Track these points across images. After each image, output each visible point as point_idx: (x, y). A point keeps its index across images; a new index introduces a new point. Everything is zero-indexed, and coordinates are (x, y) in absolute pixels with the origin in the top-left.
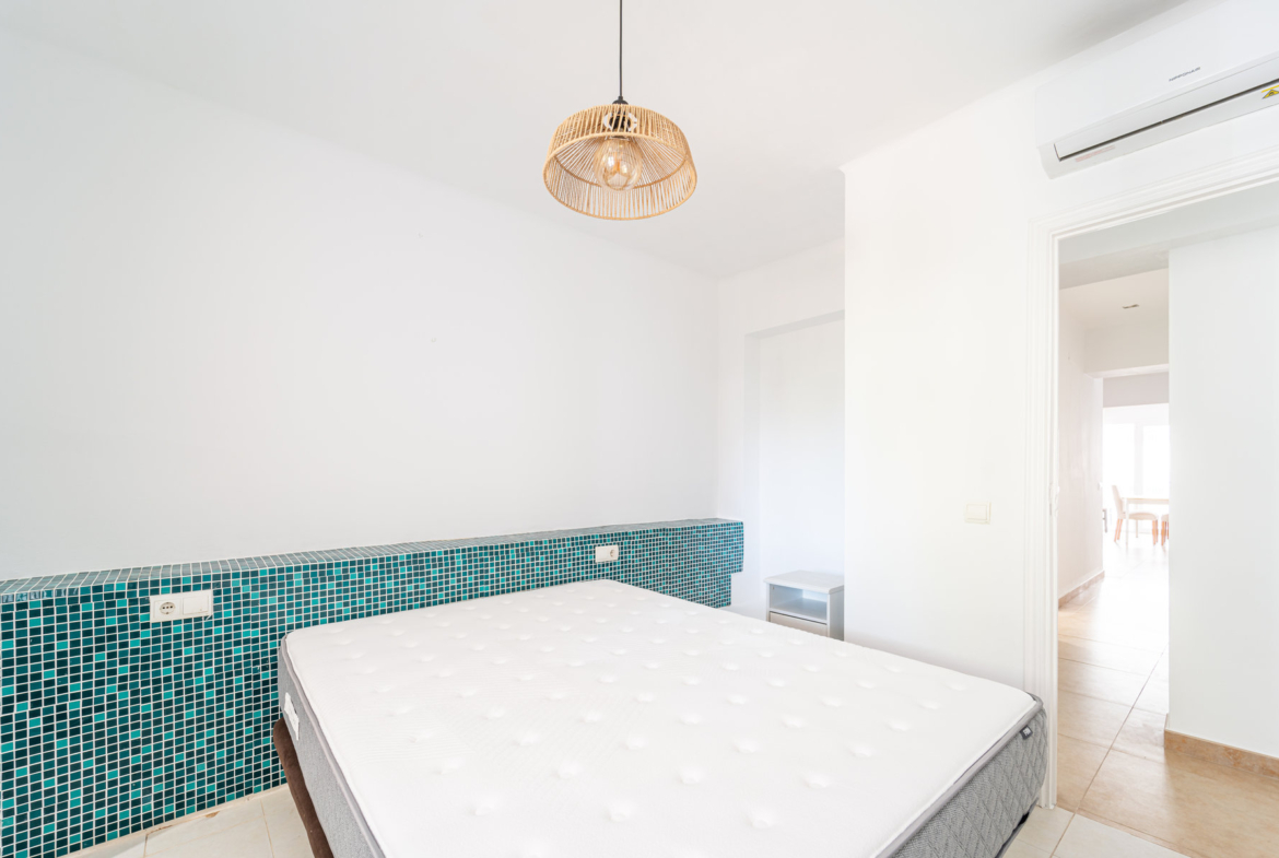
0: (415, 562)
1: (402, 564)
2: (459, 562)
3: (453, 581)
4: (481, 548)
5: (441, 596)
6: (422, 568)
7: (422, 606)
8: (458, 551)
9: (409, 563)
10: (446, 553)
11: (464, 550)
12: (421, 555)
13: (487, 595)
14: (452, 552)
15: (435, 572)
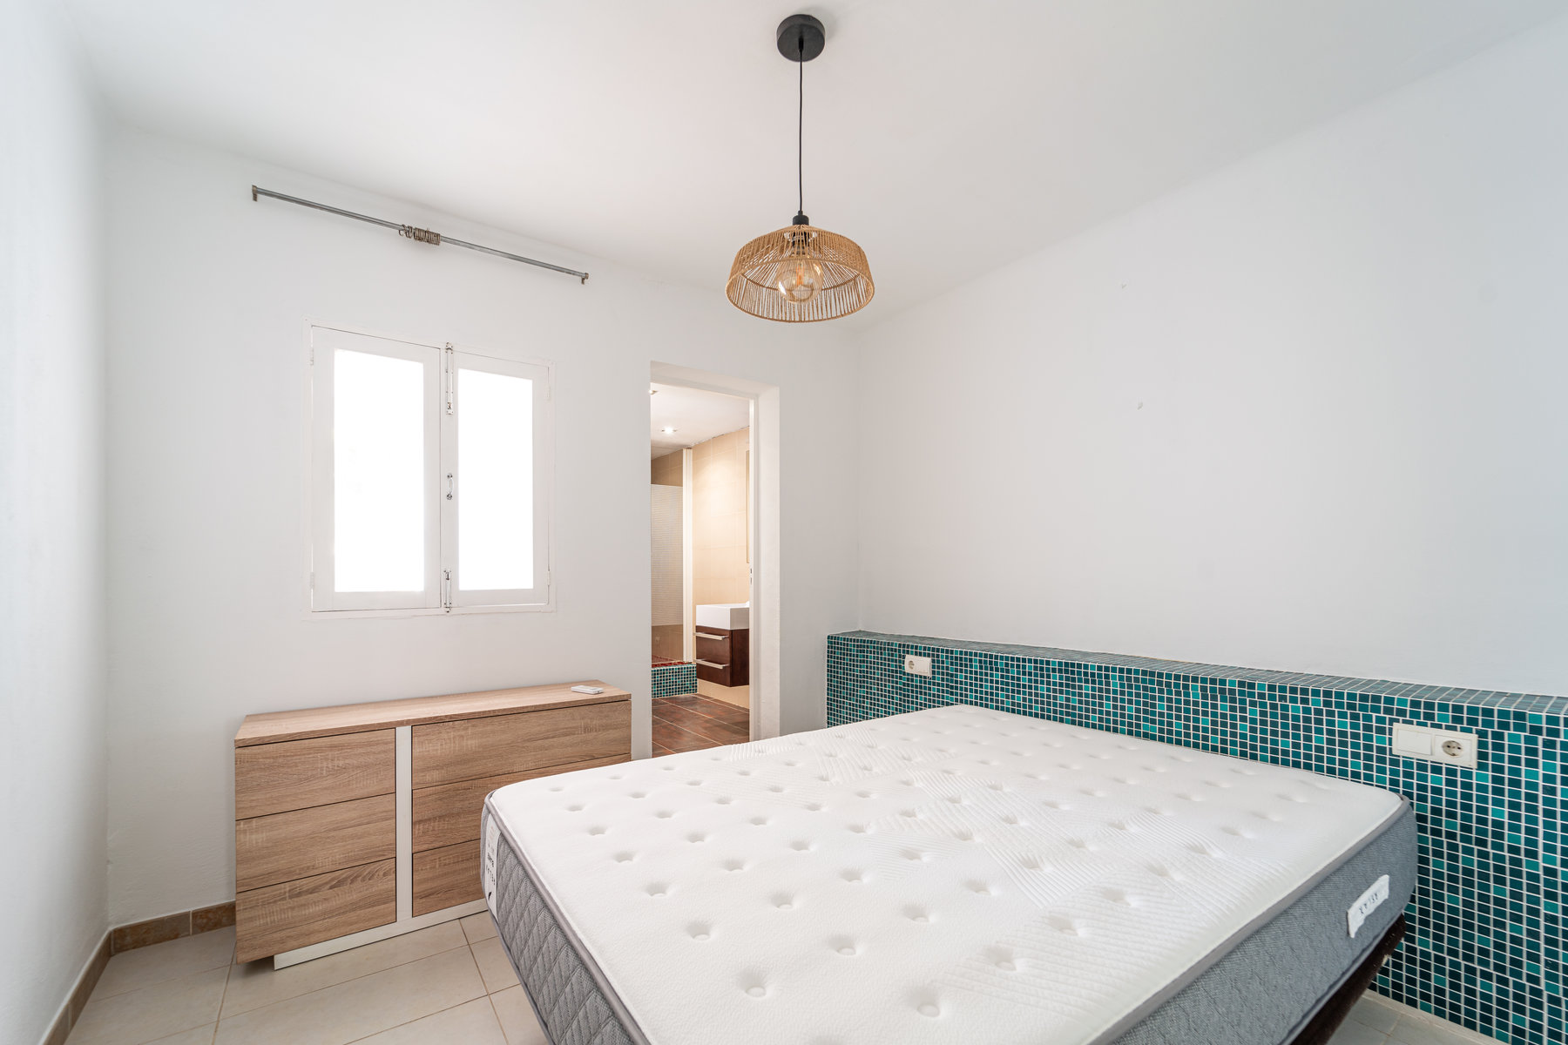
0: (1066, 672)
1: (1054, 670)
2: (1115, 684)
3: (1108, 706)
4: (1144, 673)
5: (1094, 718)
6: (1074, 680)
7: (1073, 723)
8: (1114, 670)
9: (1060, 671)
10: (1100, 668)
11: (1121, 670)
12: (1073, 665)
13: (1153, 738)
14: (1107, 669)
15: (1087, 689)
